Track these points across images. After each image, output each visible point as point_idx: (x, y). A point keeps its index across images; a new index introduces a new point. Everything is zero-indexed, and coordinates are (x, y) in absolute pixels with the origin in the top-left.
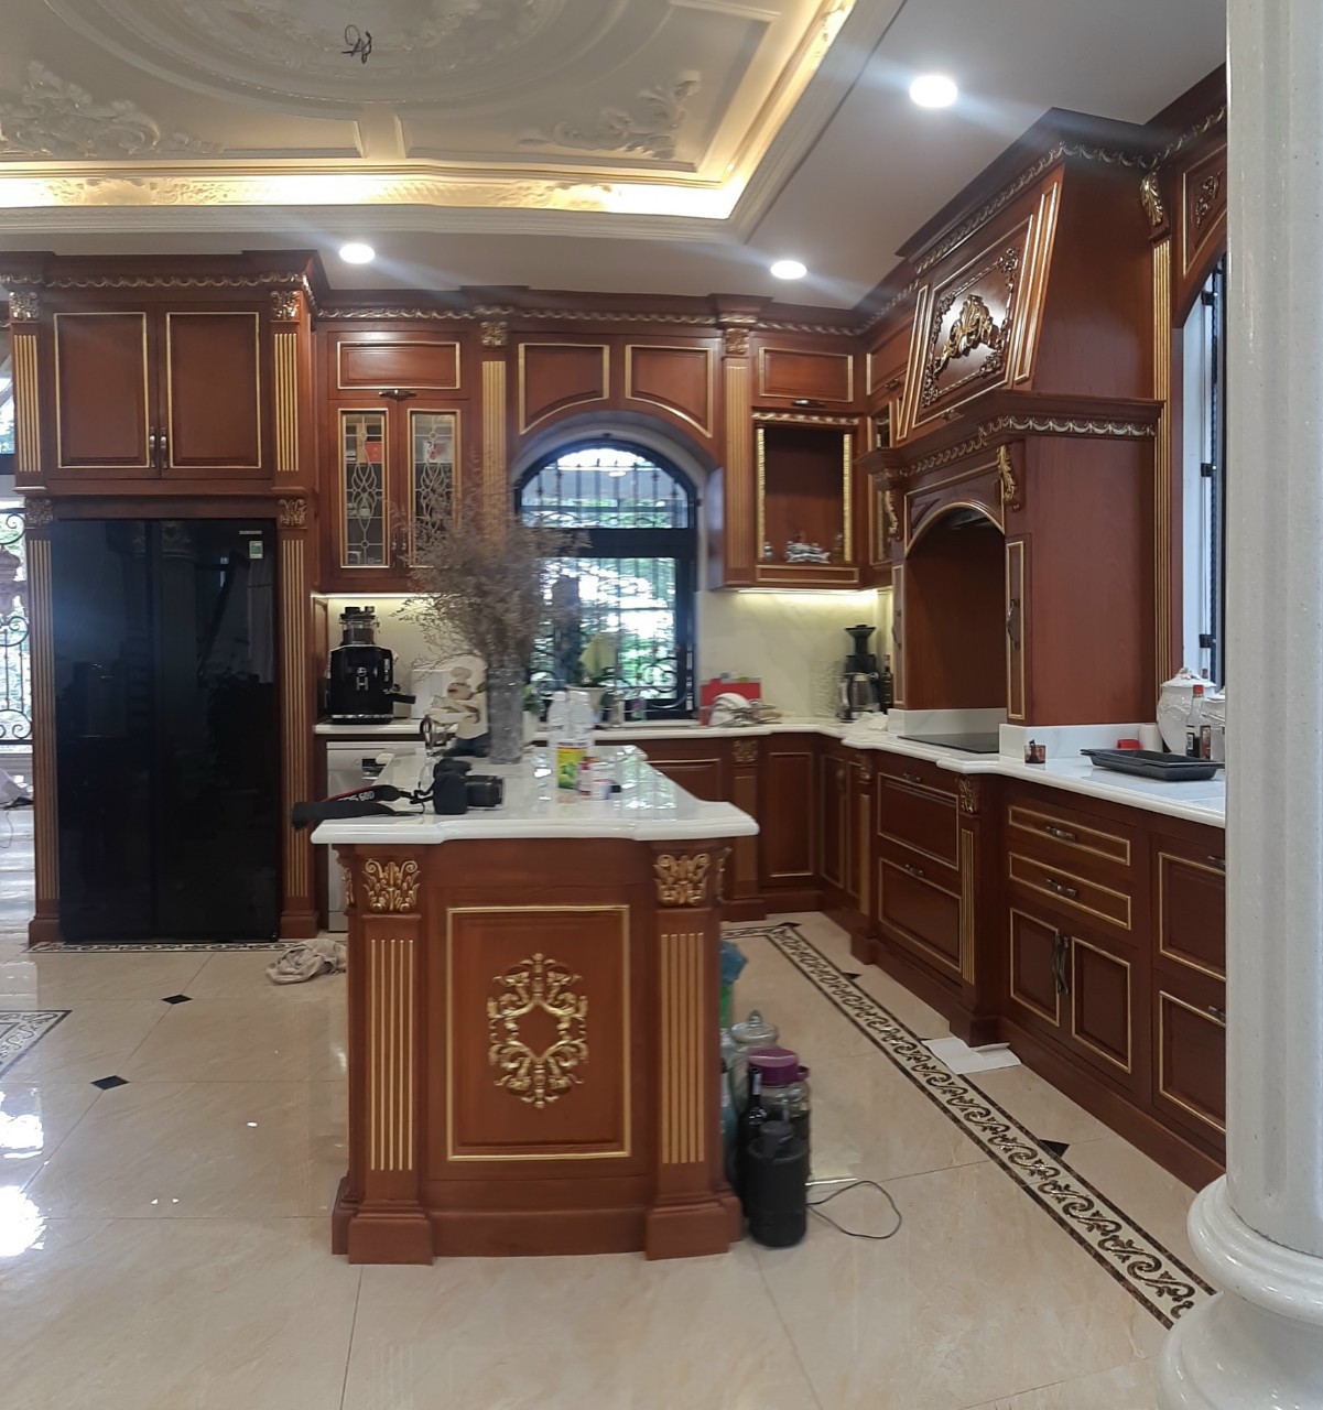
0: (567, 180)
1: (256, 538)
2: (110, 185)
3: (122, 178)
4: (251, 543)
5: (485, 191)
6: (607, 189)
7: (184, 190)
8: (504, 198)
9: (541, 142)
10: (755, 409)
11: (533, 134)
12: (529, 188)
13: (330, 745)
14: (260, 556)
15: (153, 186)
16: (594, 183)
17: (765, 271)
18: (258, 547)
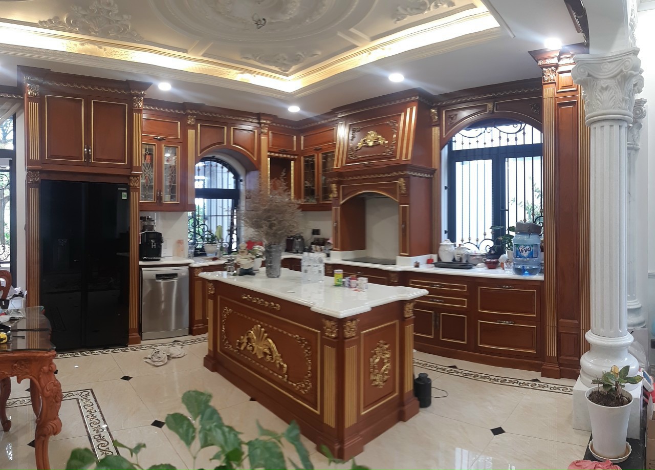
0: (244, 71)
1: (124, 191)
2: (89, 47)
3: (95, 45)
4: (123, 193)
5: (217, 71)
6: (255, 76)
7: (117, 53)
8: (221, 74)
9: (250, 59)
10: (269, 151)
11: (250, 56)
12: (230, 72)
13: (143, 269)
14: (126, 198)
15: (105, 50)
16: (252, 74)
17: (286, 110)
18: (125, 195)
